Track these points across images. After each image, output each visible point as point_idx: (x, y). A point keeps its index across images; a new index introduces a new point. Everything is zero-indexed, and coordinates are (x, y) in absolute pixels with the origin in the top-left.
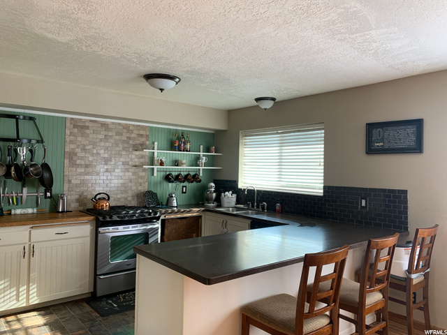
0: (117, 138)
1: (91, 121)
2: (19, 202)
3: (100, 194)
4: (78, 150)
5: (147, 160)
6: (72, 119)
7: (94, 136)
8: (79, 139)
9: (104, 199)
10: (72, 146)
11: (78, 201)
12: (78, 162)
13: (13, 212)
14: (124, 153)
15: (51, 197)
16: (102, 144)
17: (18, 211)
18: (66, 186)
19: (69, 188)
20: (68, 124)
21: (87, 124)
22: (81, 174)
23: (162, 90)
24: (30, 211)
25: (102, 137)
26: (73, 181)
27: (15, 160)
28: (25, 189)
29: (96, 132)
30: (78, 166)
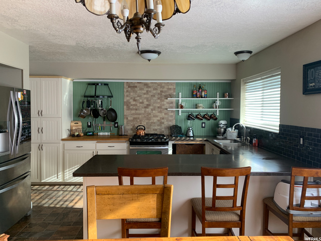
0: (155, 92)
1: (138, 83)
2: (103, 129)
3: (140, 126)
4: (131, 101)
5: (174, 105)
6: (127, 82)
7: (140, 91)
8: (132, 94)
9: (142, 129)
10: (128, 98)
11: (132, 129)
12: (131, 107)
13: (99, 134)
14: (159, 101)
15: (117, 127)
16: (145, 96)
17: (101, 134)
18: (125, 121)
19: (127, 122)
20: (125, 86)
21: (136, 85)
22: (133, 114)
23: (149, 60)
24: (106, 134)
25: (146, 92)
26: (129, 118)
27: (94, 107)
28: (105, 122)
29: (141, 89)
30: (132, 109)
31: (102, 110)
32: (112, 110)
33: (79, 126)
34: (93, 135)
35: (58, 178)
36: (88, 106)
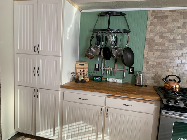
1: (170, 11)
2: (113, 74)
3: (171, 76)
4: (156, 37)
6: (153, 11)
7: (172, 24)
8: (158, 28)
9: (175, 80)
10: (152, 34)
11: (153, 78)
12: (155, 47)
13: (108, 80)
15: (132, 73)
16: (180, 31)
17: (111, 80)
18: (145, 66)
19: (147, 67)
20: (150, 16)
21: (167, 14)
22: (157, 57)
24: (118, 81)
25: (181, 24)
26: (150, 63)
27: (105, 44)
28: (116, 66)
29: (174, 20)
30: (156, 50)
31: (116, 49)
32: (129, 50)
33: (85, 68)
34: (101, 81)
35: (54, 135)
36: (98, 43)
